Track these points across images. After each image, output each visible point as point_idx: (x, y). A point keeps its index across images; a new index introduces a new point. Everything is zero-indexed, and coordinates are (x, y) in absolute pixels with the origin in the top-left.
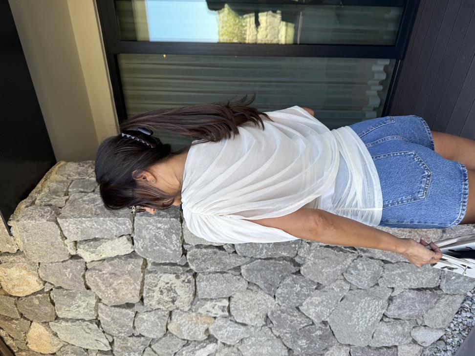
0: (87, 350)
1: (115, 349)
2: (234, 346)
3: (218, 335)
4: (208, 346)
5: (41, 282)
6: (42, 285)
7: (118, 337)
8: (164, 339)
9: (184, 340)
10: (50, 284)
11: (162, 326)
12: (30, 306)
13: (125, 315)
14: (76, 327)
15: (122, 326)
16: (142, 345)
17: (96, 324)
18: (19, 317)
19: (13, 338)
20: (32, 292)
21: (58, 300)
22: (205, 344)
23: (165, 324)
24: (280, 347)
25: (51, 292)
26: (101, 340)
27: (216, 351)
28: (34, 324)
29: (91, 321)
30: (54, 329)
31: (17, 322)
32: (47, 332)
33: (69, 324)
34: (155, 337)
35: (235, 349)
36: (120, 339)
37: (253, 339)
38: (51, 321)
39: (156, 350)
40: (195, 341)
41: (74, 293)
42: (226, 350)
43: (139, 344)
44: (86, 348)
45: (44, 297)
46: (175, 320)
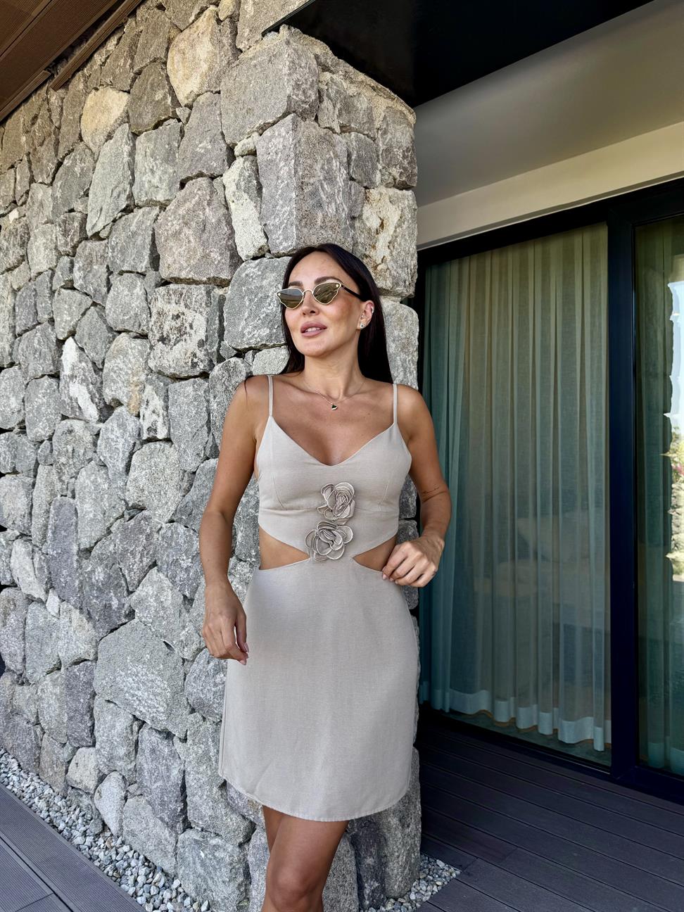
0: (87, 196)
1: (89, 244)
2: (95, 452)
3: (112, 423)
4: (94, 406)
5: (191, 100)
6: (186, 102)
7: (106, 246)
8: (104, 327)
9: (103, 363)
10: (187, 116)
11: (123, 322)
12: (152, 85)
13: (139, 254)
14: (122, 172)
15: (123, 251)
16: (95, 290)
17: (127, 206)
18: (136, 69)
19: (104, 63)
20: (175, 86)
21: (162, 133)
22: (97, 400)
23: (127, 328)
24: (93, 535)
25: (175, 120)
26: (103, 218)
27: (87, 422)
28: (125, 97)
29: (130, 197)
30: (118, 135)
31: (128, 67)
32: (112, 122)
33: (126, 159)
34: (107, 312)
35: (90, 454)
36: (104, 250)
37: (106, 486)
38: (130, 126)
39: (87, 315)
40: (102, 383)
41: (173, 161)
42: (89, 438)
43: (95, 286)
44: (90, 192)
45: (167, 109)
46: (133, 345)
